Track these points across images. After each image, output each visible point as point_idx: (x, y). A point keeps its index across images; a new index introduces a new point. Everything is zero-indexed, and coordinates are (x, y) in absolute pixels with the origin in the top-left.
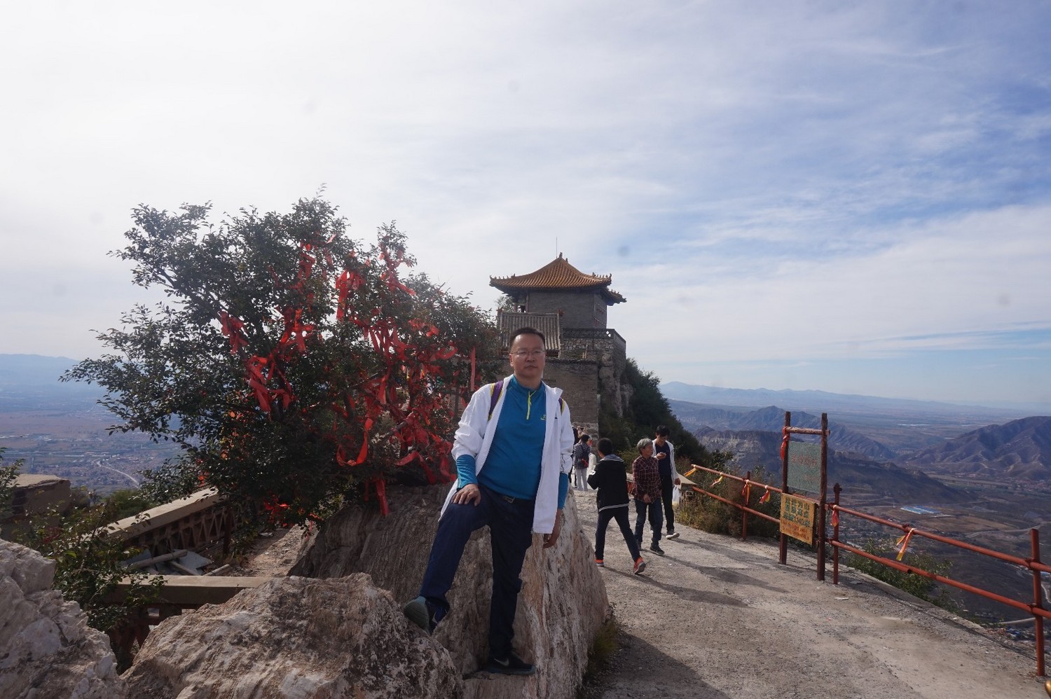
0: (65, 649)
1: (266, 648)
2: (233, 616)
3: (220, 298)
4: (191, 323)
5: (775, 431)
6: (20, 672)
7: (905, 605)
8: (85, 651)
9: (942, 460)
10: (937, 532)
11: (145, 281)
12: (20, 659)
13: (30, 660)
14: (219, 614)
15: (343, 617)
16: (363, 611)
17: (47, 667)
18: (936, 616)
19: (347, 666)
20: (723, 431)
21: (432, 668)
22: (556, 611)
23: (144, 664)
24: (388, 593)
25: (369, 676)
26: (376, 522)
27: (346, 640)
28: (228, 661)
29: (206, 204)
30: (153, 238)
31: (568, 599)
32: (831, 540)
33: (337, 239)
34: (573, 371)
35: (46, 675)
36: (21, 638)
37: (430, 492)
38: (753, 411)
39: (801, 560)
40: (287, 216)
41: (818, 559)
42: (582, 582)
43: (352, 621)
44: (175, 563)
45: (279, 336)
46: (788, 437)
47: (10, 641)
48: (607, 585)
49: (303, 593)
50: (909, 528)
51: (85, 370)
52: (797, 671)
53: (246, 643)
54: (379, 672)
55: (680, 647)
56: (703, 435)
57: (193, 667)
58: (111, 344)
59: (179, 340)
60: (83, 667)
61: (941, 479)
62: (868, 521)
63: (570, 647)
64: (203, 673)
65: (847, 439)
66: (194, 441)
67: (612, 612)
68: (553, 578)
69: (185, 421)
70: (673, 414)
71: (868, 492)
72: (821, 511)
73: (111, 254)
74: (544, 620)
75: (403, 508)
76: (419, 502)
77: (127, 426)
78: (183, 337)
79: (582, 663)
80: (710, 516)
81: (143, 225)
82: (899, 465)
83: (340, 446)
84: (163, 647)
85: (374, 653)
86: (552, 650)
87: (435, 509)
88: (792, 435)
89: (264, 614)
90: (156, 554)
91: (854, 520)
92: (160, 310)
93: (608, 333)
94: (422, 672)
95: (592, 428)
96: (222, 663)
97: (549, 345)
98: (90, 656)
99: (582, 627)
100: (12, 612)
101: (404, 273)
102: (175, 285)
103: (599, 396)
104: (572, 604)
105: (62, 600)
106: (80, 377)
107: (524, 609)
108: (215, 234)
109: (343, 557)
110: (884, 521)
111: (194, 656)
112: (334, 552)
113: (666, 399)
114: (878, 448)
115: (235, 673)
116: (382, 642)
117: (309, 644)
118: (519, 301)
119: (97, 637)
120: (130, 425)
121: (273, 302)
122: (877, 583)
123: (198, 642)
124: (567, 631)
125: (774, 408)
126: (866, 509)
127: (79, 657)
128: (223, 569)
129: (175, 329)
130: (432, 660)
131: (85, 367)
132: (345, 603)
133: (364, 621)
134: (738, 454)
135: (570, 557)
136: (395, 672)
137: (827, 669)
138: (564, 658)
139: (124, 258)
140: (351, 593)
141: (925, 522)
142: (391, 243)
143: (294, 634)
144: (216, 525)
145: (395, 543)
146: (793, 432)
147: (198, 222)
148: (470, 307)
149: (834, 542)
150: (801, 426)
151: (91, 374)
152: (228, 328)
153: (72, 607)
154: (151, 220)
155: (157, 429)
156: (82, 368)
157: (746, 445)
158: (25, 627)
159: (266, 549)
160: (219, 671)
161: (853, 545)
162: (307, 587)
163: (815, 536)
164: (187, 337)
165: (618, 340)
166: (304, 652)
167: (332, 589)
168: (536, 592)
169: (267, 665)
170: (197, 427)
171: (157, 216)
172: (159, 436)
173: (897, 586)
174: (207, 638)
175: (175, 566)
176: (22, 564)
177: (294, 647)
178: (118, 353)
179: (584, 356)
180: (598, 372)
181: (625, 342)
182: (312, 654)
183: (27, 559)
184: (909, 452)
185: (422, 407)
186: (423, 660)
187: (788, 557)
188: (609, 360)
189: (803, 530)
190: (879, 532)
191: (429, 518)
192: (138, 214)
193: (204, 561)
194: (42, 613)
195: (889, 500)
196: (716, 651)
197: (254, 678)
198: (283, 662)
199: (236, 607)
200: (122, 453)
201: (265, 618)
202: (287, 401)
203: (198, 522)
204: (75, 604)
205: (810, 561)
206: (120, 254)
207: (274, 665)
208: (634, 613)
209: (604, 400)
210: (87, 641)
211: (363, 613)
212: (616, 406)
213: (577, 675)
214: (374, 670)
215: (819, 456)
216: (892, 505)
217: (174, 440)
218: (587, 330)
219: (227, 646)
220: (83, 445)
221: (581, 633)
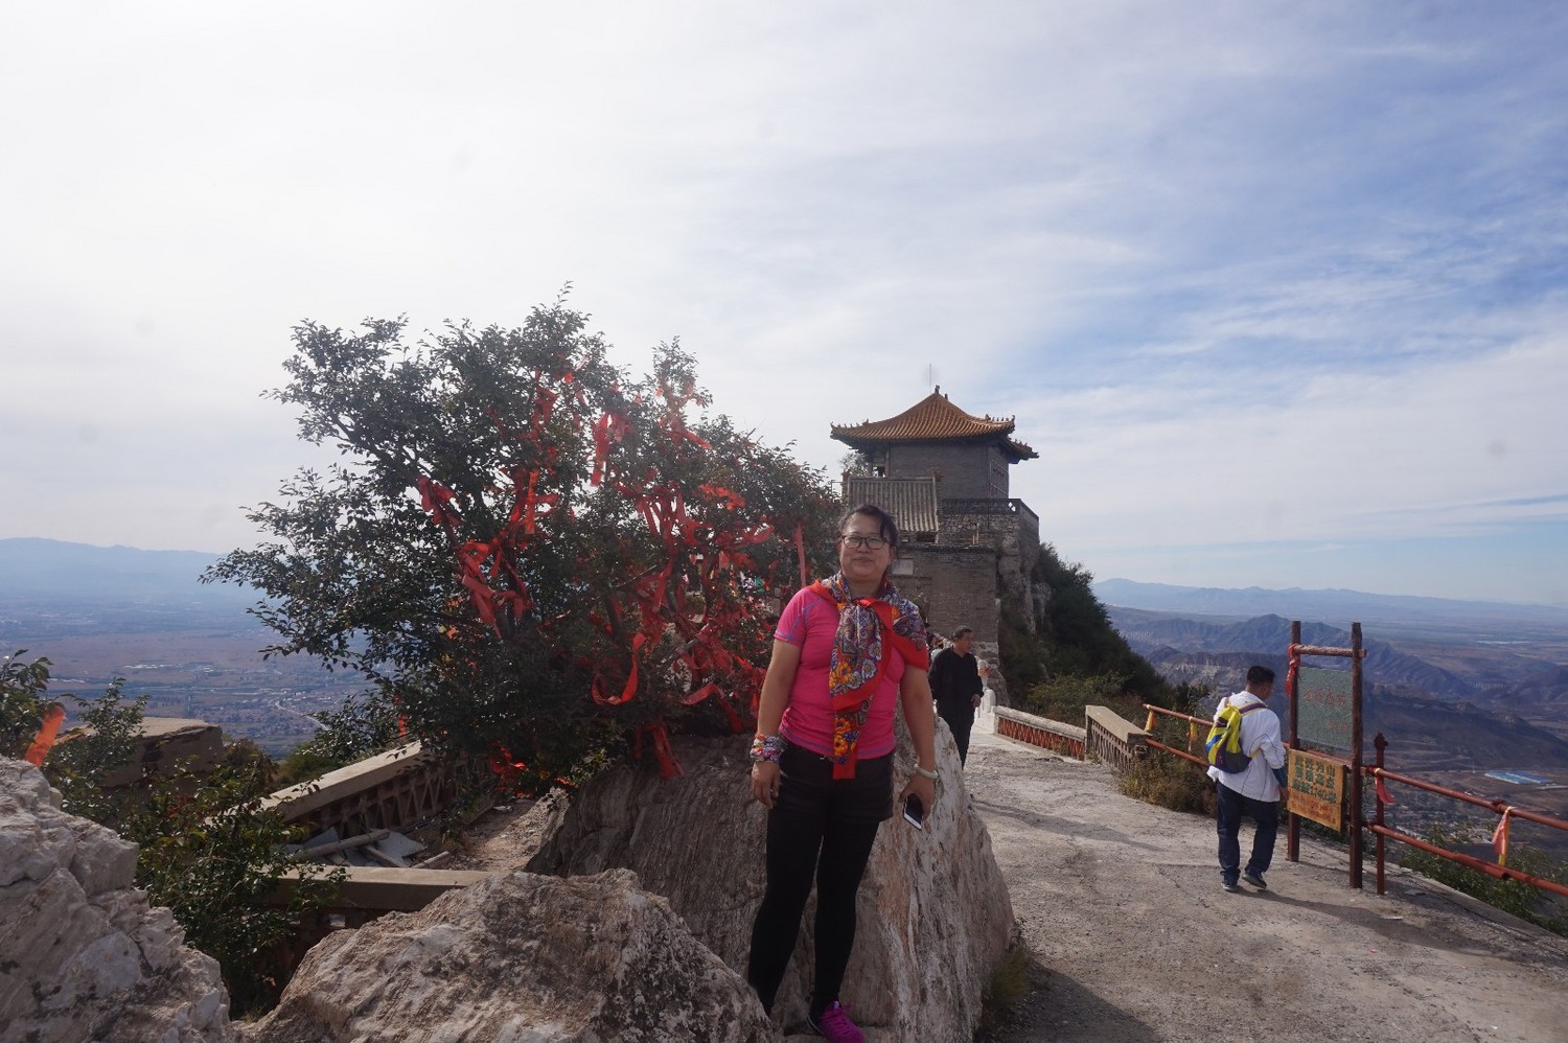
0: (146, 981)
1: (477, 983)
2: (427, 933)
3: (418, 455)
4: (380, 494)
5: (1275, 653)
6: (76, 1016)
7: (1498, 929)
8: (178, 985)
9: (1553, 698)
10: (1548, 813)
11: (315, 435)
12: (78, 996)
13: (92, 997)
14: (411, 928)
15: (592, 937)
16: (624, 927)
17: (117, 1008)
18: (1553, 949)
19: (599, 1013)
20: (1193, 653)
21: (731, 1019)
22: (933, 929)
23: (294, 1002)
24: (662, 901)
25: (632, 1029)
26: (654, 791)
27: (596, 972)
28: (418, 1000)
29: (399, 318)
30: (323, 370)
31: (950, 912)
32: (1373, 824)
33: (592, 365)
34: (958, 563)
35: (115, 1021)
36: (80, 963)
37: (736, 745)
38: (1240, 623)
39: (1323, 855)
40: (514, 331)
41: (1351, 856)
42: (971, 885)
43: (607, 943)
44: (372, 849)
45: (508, 512)
46: (1298, 661)
47: (63, 967)
48: (1012, 890)
49: (533, 898)
50: (1503, 807)
51: (235, 565)
52: (1321, 1034)
53: (446, 973)
54: (648, 1023)
55: (1127, 991)
56: (1161, 660)
57: (365, 1010)
58: (270, 528)
59: (361, 519)
60: (172, 1010)
61: (1551, 729)
62: (1430, 794)
63: (952, 987)
64: (381, 1018)
65: (1393, 664)
66: (387, 668)
67: (1020, 933)
68: (925, 880)
69: (375, 639)
70: (1114, 627)
71: (1429, 748)
72: (1355, 779)
73: (267, 395)
74: (911, 944)
75: (694, 769)
76: (717, 761)
77: (290, 647)
78: (366, 515)
79: (973, 1012)
80: (1174, 784)
81: (308, 350)
82: (1482, 706)
83: (598, 675)
84: (323, 976)
85: (638, 992)
86: (923, 992)
87: (742, 772)
88: (1303, 658)
89: (475, 929)
90: (346, 835)
91: (1408, 792)
92: (334, 476)
93: (1010, 505)
94: (715, 1024)
95: (988, 649)
96: (410, 1004)
97: (921, 524)
98: (184, 994)
99: (973, 955)
100: (68, 923)
101: (693, 416)
102: (353, 437)
103: (998, 601)
104: (955, 919)
105: (147, 905)
106: (227, 576)
107: (879, 927)
108: (413, 361)
109: (605, 844)
110: (1459, 794)
111: (367, 992)
112: (592, 835)
113: (1102, 606)
114: (1444, 679)
115: (429, 1020)
116: (652, 976)
117: (542, 977)
118: (875, 460)
119: (199, 964)
120: (294, 645)
121: (497, 461)
122: (1450, 894)
123: (374, 970)
124: (948, 962)
125: (1273, 617)
126: (1427, 775)
127: (167, 995)
128: (440, 859)
129: (355, 504)
130: (731, 1006)
131: (234, 562)
132: (596, 915)
133: (625, 944)
134: (1218, 688)
135: (951, 846)
136: (672, 1022)
137: (1370, 1032)
138: (943, 1004)
139: (284, 401)
140: (605, 899)
141: (1527, 797)
142: (674, 371)
143: (518, 960)
144: (431, 793)
145: (682, 824)
146: (1305, 652)
147: (388, 345)
148: (794, 465)
149: (1377, 827)
150: (1319, 645)
151: (244, 572)
152: (431, 499)
153: (161, 917)
154: (321, 344)
155: (332, 650)
156: (230, 563)
157: (1231, 675)
158: (86, 946)
159: (502, 829)
160: (404, 1016)
161: (1407, 831)
162: (539, 889)
163: (1345, 818)
164: (373, 514)
165: (1027, 516)
166: (534, 990)
167: (576, 893)
168: (897, 901)
169: (476, 1008)
170: (391, 648)
171: (328, 337)
172: (335, 661)
173: (1485, 899)
174: (387, 965)
175: (372, 854)
176: (87, 849)
177: (518, 981)
178: (281, 540)
179: (976, 540)
180: (997, 564)
181: (1037, 518)
182: (545, 993)
183: (95, 841)
184: (1496, 686)
185: (722, 617)
186: (717, 1006)
187: (1301, 849)
188: (1014, 546)
189: (1324, 808)
190: (1450, 812)
191: (732, 785)
192: (300, 335)
193: (413, 846)
194: (114, 925)
195: (1466, 761)
196: (1186, 997)
197: (456, 1027)
198: (502, 1005)
199: (436, 919)
200: (308, 690)
201: (475, 937)
202: (520, 607)
203: (405, 789)
204: (165, 911)
205: (1338, 857)
206: (279, 394)
207: (487, 1009)
208: (1055, 935)
209: (1007, 607)
210: (181, 970)
211: (622, 931)
212: (1025, 617)
213: (965, 1032)
214: (639, 1020)
215: (1349, 691)
216: (1471, 769)
217: (356, 667)
218: (979, 501)
219: (418, 978)
220: (257, 679)
221: (971, 965)
